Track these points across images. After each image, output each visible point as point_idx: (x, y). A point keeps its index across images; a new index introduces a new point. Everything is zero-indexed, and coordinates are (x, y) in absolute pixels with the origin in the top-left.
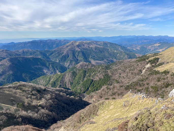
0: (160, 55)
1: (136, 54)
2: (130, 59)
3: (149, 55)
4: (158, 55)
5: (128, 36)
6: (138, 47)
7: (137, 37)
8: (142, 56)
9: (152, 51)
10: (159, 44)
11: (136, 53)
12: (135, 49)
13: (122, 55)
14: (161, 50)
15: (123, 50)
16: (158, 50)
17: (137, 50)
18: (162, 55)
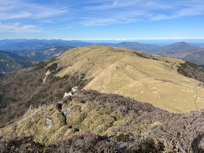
0: (58, 60)
1: (32, 62)
2: (26, 69)
3: (47, 61)
4: (56, 60)
5: (16, 40)
6: (32, 53)
7: (29, 41)
8: (39, 63)
9: (49, 56)
10: (54, 48)
11: (32, 60)
12: (29, 56)
13: (13, 65)
14: (57, 55)
15: (14, 58)
16: (55, 55)
17: (32, 56)
18: (60, 60)
